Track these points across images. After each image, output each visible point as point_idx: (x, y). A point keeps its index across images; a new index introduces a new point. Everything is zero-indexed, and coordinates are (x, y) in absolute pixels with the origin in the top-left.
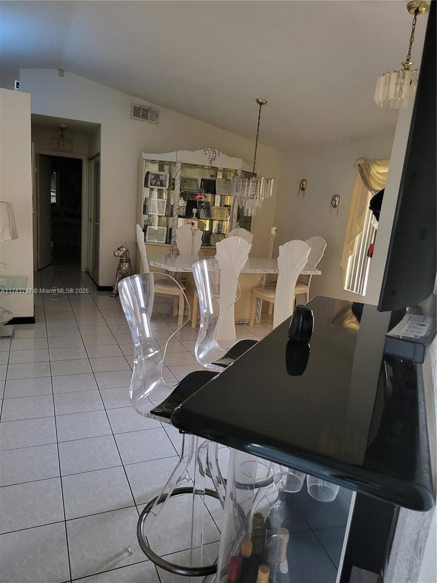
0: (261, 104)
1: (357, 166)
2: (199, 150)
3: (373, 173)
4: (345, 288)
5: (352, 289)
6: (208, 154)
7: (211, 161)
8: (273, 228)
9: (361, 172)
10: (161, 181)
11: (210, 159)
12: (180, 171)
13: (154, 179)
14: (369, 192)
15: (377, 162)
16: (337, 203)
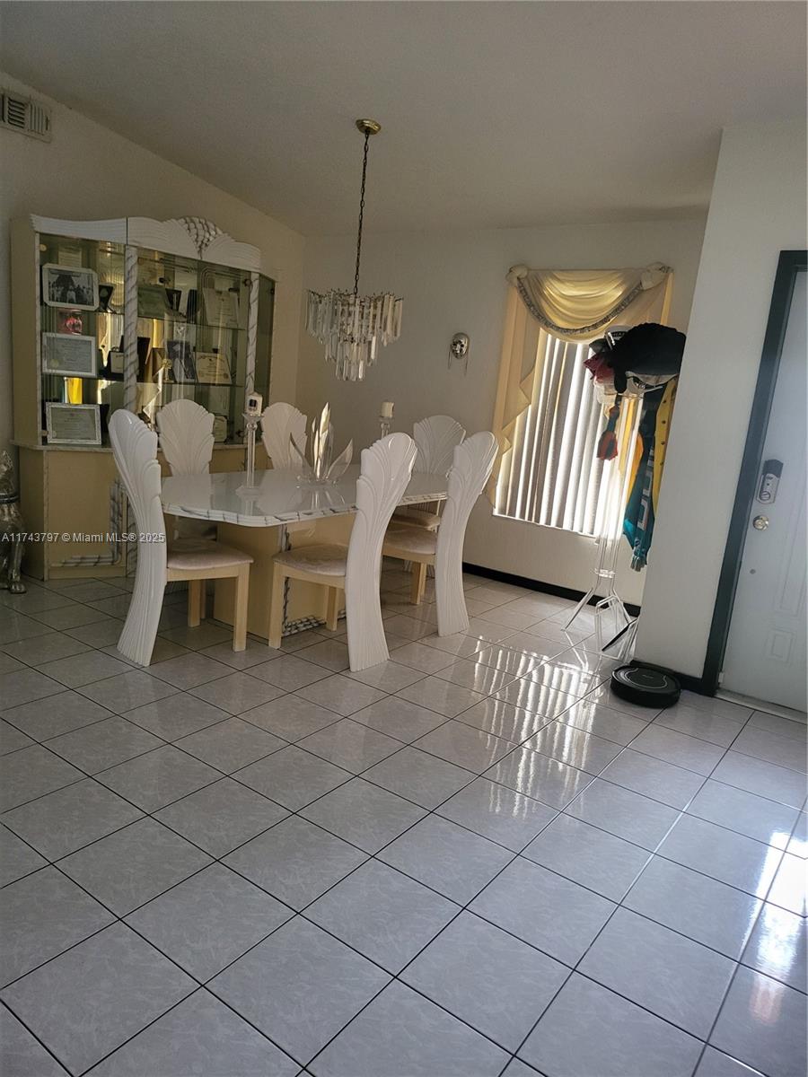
0: (368, 131)
1: (516, 281)
2: (174, 220)
3: (550, 295)
4: (496, 512)
5: (512, 513)
6: (194, 231)
7: (200, 247)
8: (387, 404)
9: (523, 291)
10: (78, 291)
11: (200, 243)
12: (136, 268)
13: (58, 283)
14: (542, 331)
15: (555, 274)
16: (464, 349)
